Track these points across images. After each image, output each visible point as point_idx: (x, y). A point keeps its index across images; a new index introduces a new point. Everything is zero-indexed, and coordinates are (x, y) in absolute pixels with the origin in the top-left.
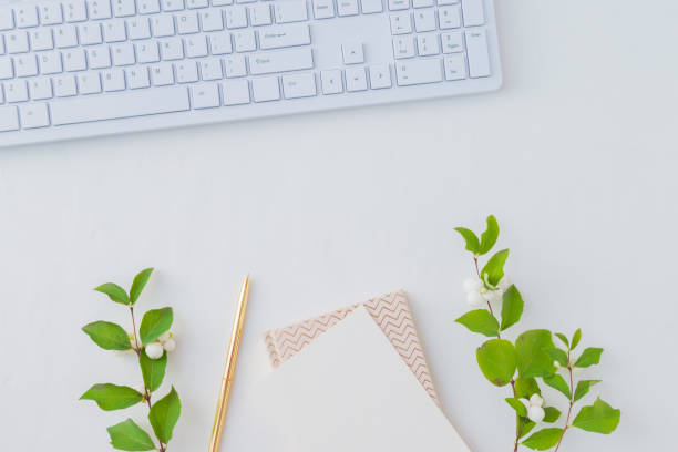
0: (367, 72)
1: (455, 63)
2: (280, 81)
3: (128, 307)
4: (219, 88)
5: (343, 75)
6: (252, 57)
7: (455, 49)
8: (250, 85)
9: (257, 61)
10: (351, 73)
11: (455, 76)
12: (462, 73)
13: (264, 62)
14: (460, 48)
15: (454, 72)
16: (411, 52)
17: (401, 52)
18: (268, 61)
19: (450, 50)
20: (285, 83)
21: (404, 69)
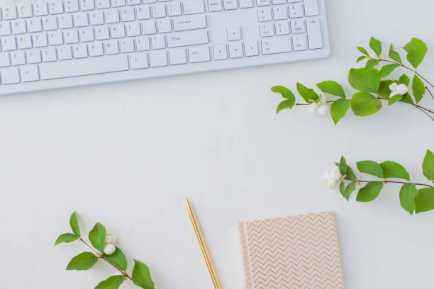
0: (243, 45)
1: (300, 40)
2: (187, 52)
4: (148, 56)
5: (228, 47)
6: (169, 36)
7: (300, 31)
8: (168, 54)
9: (173, 39)
10: (232, 46)
11: (300, 48)
12: (304, 46)
13: (176, 39)
14: (303, 30)
15: (299, 45)
16: (271, 33)
17: (265, 33)
18: (179, 39)
19: (297, 32)
20: (190, 53)
21: (267, 43)
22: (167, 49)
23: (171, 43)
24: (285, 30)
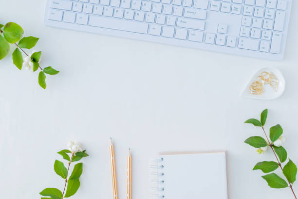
0: (227, 37)
1: (265, 45)
2: (188, 32)
3: (261, 128)
4: (162, 28)
5: (216, 36)
6: (179, 19)
7: (267, 39)
8: (175, 30)
9: (181, 21)
10: (219, 37)
11: (264, 50)
12: (267, 49)
13: (183, 22)
14: (269, 39)
15: (263, 48)
16: (247, 35)
17: (243, 33)
18: (185, 22)
19: (265, 38)
20: (190, 33)
21: (242, 41)
22: (176, 27)
23: (179, 24)
24: (257, 35)
